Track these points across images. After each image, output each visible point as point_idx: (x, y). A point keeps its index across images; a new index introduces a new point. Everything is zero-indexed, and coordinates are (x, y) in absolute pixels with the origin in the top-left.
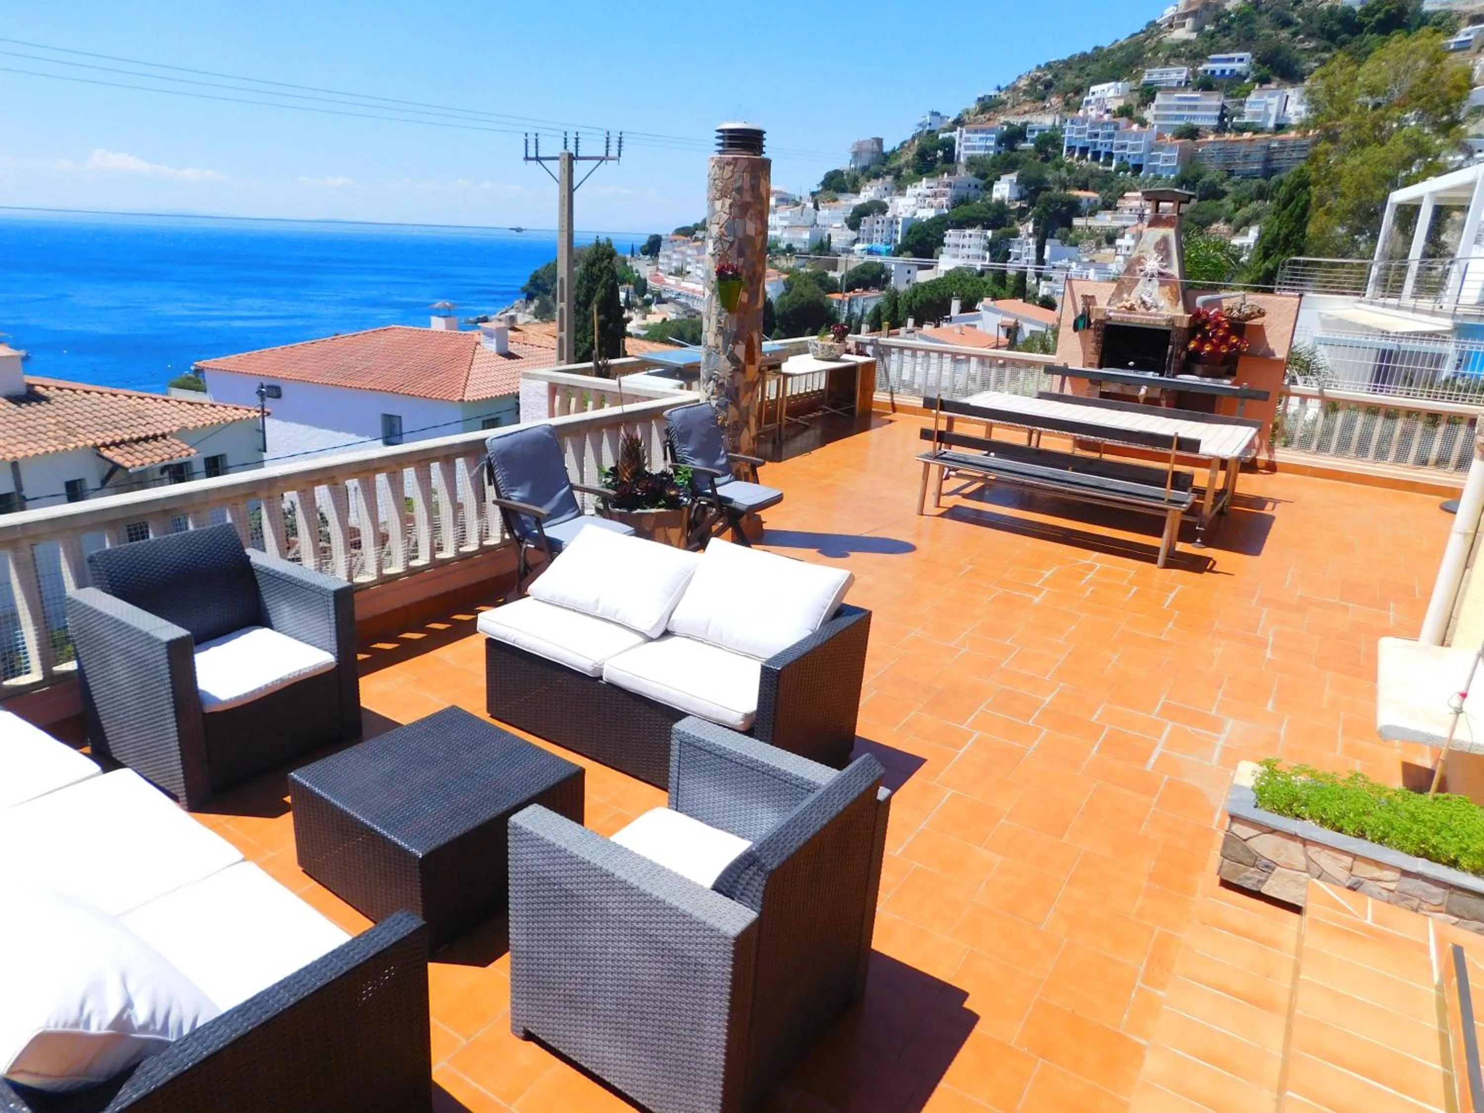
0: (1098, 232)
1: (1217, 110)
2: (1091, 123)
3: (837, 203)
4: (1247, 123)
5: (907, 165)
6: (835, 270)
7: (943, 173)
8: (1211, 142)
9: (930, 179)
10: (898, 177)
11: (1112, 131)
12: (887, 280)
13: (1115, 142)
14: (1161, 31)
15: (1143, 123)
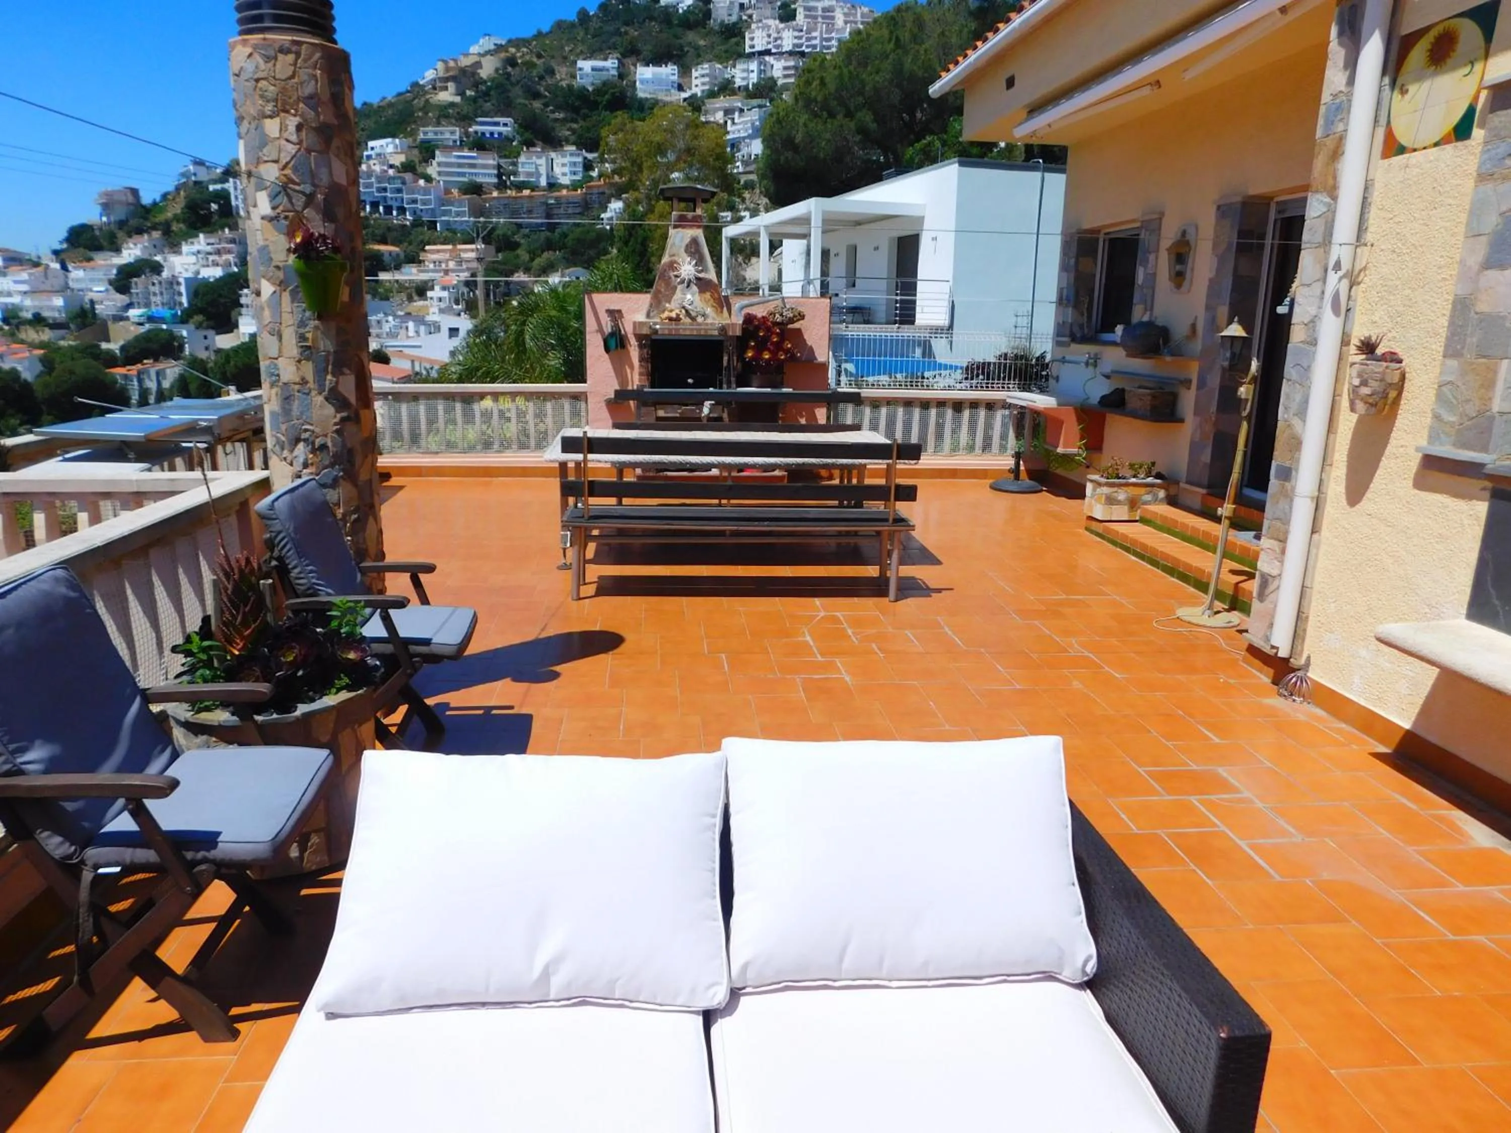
0: (407, 285)
1: (494, 168)
2: (377, 177)
3: (92, 264)
4: (524, 182)
5: (176, 218)
6: (108, 340)
7: (222, 228)
8: (494, 198)
9: (207, 235)
10: (167, 231)
11: (400, 186)
12: (181, 348)
13: (405, 196)
14: (426, 93)
15: (428, 179)
